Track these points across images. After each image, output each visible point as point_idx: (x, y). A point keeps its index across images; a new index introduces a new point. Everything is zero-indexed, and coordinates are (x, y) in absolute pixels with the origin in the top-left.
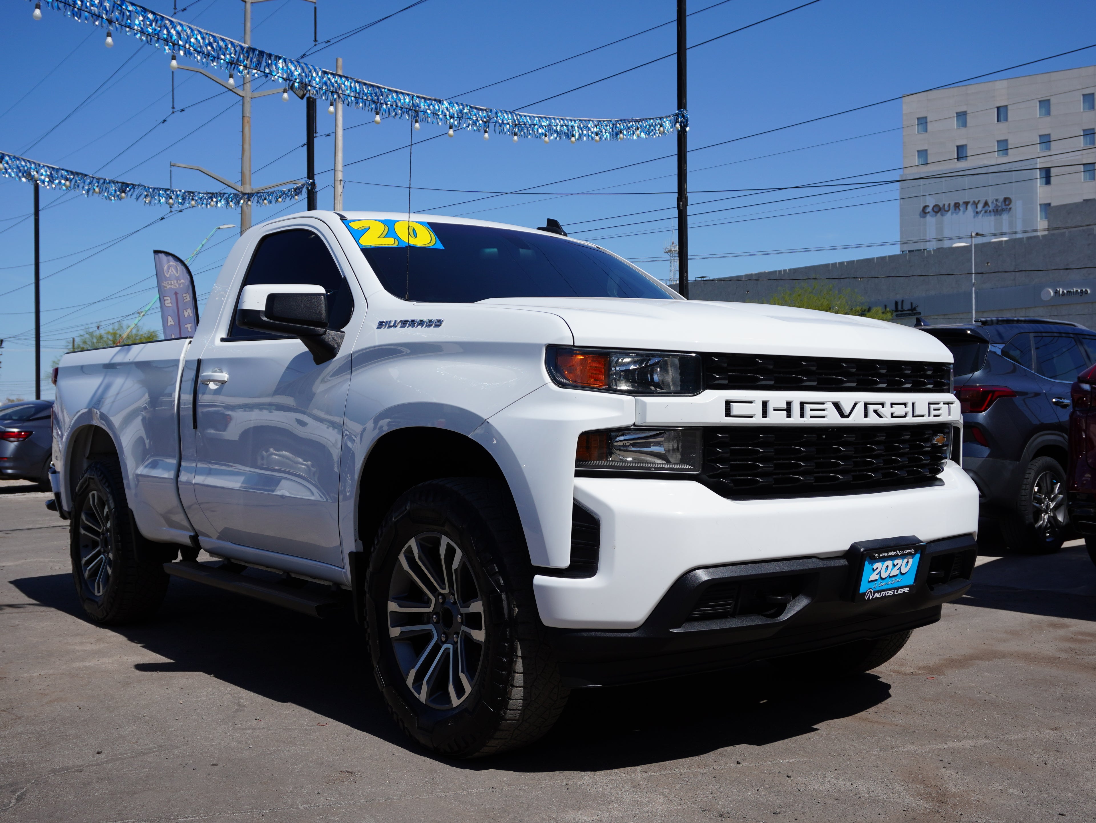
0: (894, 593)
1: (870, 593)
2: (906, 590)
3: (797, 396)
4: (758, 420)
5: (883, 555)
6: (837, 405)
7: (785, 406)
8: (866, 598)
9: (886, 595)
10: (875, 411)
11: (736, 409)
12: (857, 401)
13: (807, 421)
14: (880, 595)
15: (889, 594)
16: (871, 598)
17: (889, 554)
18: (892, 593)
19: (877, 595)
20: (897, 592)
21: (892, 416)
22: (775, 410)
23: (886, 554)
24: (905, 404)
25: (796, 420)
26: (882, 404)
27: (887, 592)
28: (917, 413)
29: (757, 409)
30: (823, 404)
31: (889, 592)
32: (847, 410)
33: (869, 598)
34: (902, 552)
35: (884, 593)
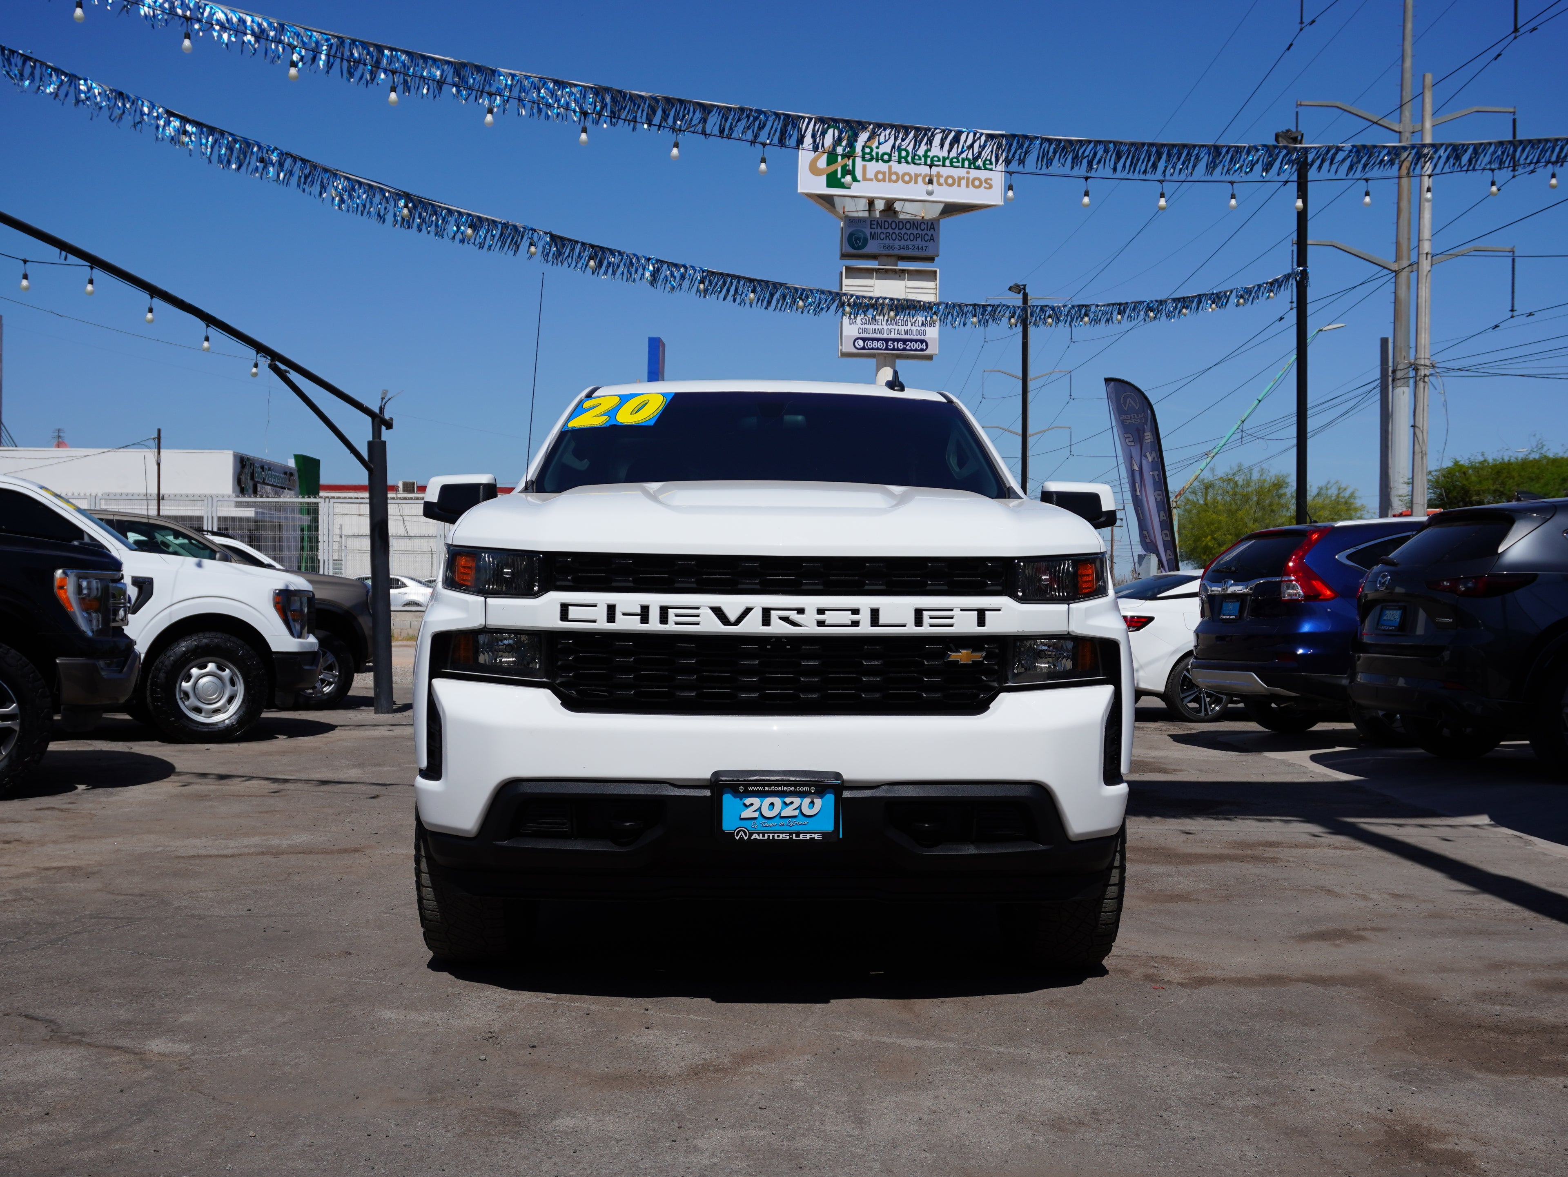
0: (791, 839)
1: (741, 833)
2: (817, 837)
3: (655, 600)
4: (603, 625)
5: (756, 789)
6: (718, 612)
7: (639, 611)
8: (737, 838)
9: (776, 838)
10: (786, 619)
11: (573, 612)
12: (750, 606)
13: (671, 627)
14: (764, 836)
15: (781, 838)
16: (746, 838)
17: (766, 789)
18: (788, 838)
19: (754, 836)
20: (798, 835)
21: (821, 623)
22: (624, 614)
23: (761, 789)
24: (856, 611)
25: (654, 625)
26: (801, 611)
27: (776, 835)
28: (881, 621)
29: (601, 614)
30: (698, 608)
31: (780, 835)
32: (732, 618)
33: (742, 838)
34: (793, 789)
35: (771, 835)
